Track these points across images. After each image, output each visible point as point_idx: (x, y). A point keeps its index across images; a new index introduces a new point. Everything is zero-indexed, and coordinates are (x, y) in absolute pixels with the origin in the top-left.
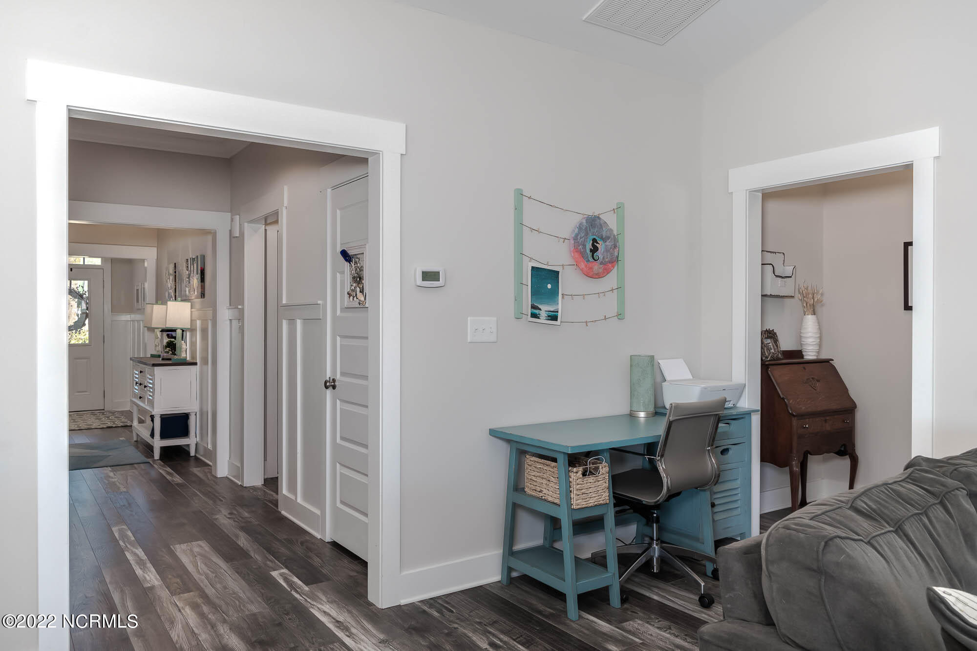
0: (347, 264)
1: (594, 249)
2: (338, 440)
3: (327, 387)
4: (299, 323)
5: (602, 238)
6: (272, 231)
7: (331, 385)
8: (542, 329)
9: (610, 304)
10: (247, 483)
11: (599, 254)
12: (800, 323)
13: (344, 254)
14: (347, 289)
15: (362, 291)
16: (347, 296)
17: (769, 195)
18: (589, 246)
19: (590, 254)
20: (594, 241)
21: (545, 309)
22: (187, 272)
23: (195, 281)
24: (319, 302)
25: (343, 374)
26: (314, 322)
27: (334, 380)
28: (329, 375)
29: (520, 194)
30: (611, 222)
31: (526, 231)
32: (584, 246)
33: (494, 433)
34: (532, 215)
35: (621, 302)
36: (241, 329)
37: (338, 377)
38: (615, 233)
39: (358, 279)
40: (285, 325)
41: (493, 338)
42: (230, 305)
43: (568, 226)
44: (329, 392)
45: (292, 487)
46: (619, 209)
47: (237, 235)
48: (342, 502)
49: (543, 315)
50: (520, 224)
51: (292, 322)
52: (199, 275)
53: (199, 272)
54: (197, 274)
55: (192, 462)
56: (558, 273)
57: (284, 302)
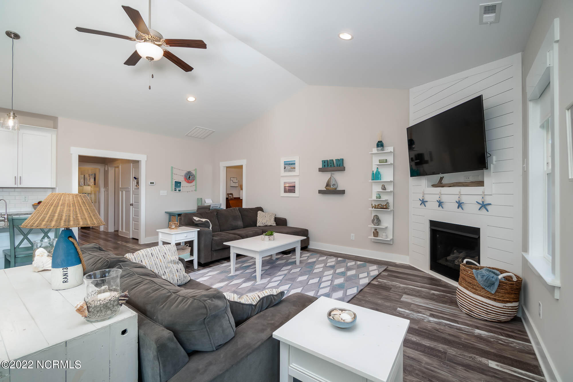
0: (135, 180)
1: (190, 178)
2: (133, 216)
3: (131, 205)
4: (124, 192)
5: (191, 175)
6: (117, 169)
7: (132, 205)
8: (177, 193)
9: (194, 188)
10: (109, 231)
11: (191, 178)
12: (240, 191)
13: (135, 178)
14: (135, 185)
15: (138, 186)
16: (135, 186)
17: (227, 167)
18: (188, 177)
19: (188, 179)
20: (189, 176)
21: (178, 189)
22: (89, 178)
23: (92, 180)
24: (129, 187)
25: (134, 202)
26: (128, 192)
27: (132, 204)
28: (131, 203)
29: (172, 168)
30: (194, 172)
31: (174, 174)
32: (187, 177)
33: (166, 212)
34: (175, 171)
35: (196, 187)
36: (108, 194)
37: (133, 203)
38: (194, 174)
39: (138, 183)
40: (120, 192)
41: (166, 194)
42: (104, 187)
43: (183, 173)
44: (131, 206)
45: (122, 228)
46: (195, 170)
47: (107, 170)
48: (134, 229)
49: (177, 190)
50: (172, 173)
51: (122, 192)
52: (94, 179)
53: (94, 178)
54: (93, 178)
55: (91, 229)
56: (181, 182)
57: (120, 187)
